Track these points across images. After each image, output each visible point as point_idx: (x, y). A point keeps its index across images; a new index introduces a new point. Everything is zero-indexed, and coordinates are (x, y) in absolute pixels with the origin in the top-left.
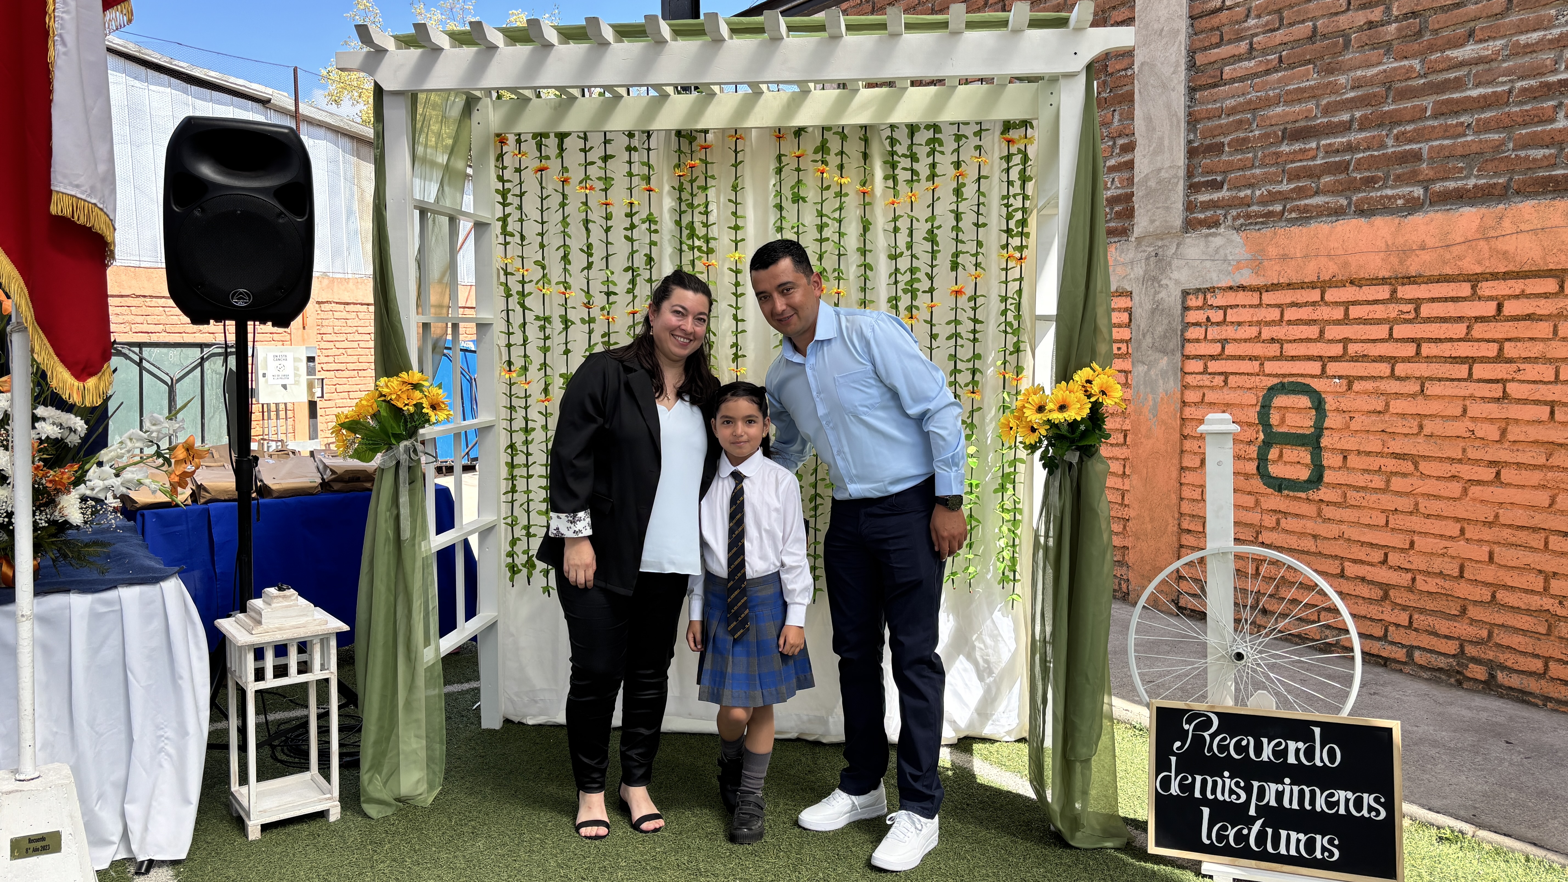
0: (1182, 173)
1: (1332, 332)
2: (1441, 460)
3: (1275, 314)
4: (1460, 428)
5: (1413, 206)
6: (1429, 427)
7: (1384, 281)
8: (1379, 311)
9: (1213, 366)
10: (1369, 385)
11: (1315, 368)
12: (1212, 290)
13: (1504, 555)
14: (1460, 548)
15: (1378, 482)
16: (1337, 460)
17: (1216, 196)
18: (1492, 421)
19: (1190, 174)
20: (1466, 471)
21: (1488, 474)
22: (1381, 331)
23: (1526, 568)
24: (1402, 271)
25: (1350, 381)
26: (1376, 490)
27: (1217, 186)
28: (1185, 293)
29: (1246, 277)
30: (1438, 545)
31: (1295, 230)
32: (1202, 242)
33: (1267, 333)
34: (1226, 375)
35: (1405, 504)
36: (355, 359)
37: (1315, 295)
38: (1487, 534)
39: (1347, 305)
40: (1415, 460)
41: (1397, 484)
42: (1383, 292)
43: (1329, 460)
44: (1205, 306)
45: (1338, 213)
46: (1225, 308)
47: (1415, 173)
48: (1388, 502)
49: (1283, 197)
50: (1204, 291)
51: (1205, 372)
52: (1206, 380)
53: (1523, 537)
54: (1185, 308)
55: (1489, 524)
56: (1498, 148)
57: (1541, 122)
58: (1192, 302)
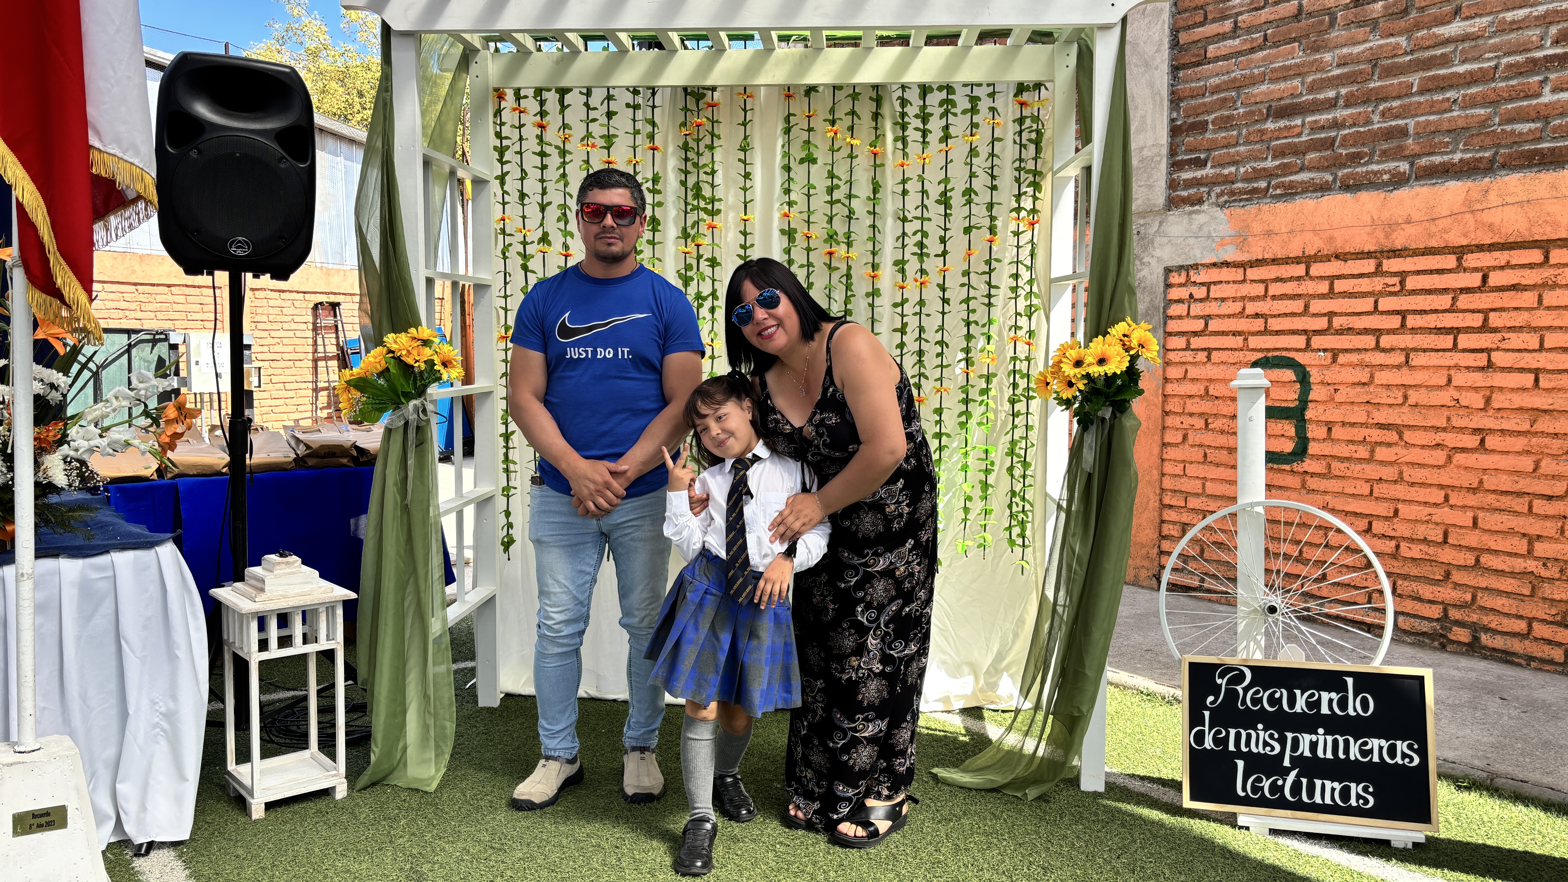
0: (1165, 151)
1: (1317, 306)
2: (1425, 428)
3: (1259, 289)
4: (1445, 397)
5: (1398, 181)
6: (1414, 397)
7: (1369, 255)
8: (1365, 285)
9: (1196, 342)
10: (1354, 358)
11: (1299, 341)
12: (1195, 267)
13: (1488, 520)
14: (1445, 515)
15: (1362, 452)
16: (1321, 432)
17: (1199, 174)
18: (1476, 389)
19: (1173, 152)
20: (1451, 439)
21: (1472, 441)
22: (1367, 304)
23: (1510, 532)
24: (1388, 245)
25: (1335, 353)
26: (1360, 460)
27: (1200, 164)
28: (1168, 271)
29: (1231, 254)
30: (1422, 512)
31: (1280, 206)
32: (1185, 220)
33: (1251, 308)
34: (1209, 350)
35: (1389, 473)
36: (291, 349)
37: (1300, 270)
38: (1472, 500)
39: (1332, 279)
40: (1399, 429)
41: (1382, 453)
42: (1369, 266)
43: (1314, 431)
44: (1188, 282)
45: (1323, 188)
46: (1208, 285)
47: (1401, 148)
48: (1372, 471)
49: (1268, 174)
50: (1187, 268)
51: (1188, 348)
52: (1188, 356)
53: (1506, 502)
54: (1168, 286)
55: (1473, 490)
56: (1484, 122)
57: (1527, 97)
58: (1175, 279)
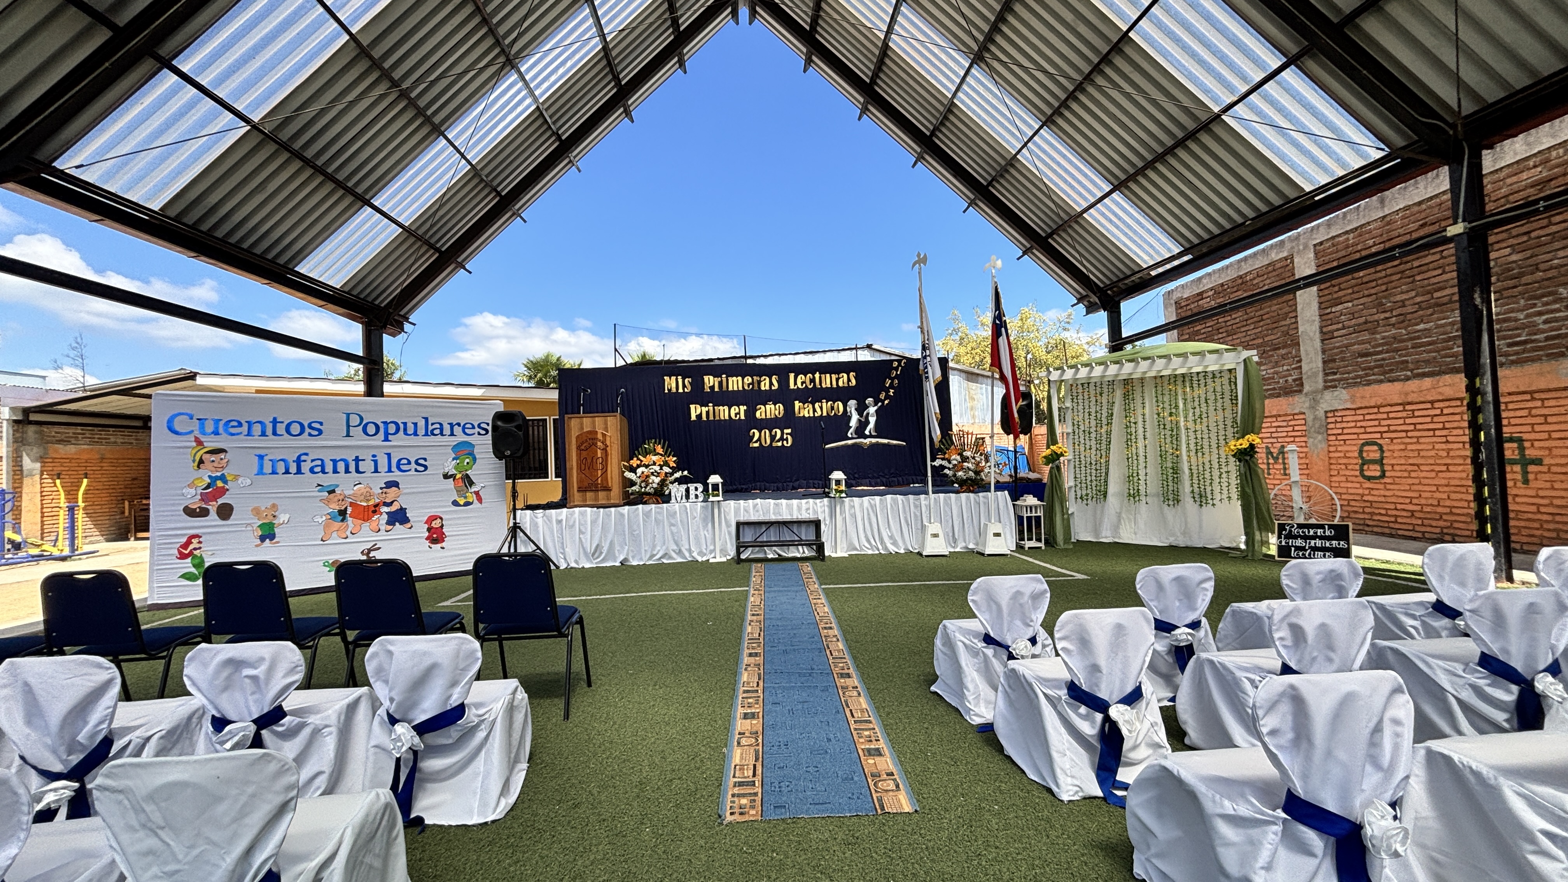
0: (1321, 369)
1: (1384, 423)
2: (1427, 465)
3: (1361, 418)
4: (1432, 453)
5: (1408, 379)
6: (1422, 454)
7: (1400, 404)
8: (1400, 415)
9: (1339, 437)
10: (1399, 441)
11: (1378, 436)
12: (1337, 410)
13: (1453, 496)
14: (1438, 495)
15: (1406, 474)
16: (1390, 468)
17: (1335, 377)
18: (1443, 450)
19: (1324, 370)
20: (1437, 468)
21: (1444, 468)
22: (1401, 421)
23: (1461, 500)
24: (1406, 400)
25: (1392, 439)
26: (1405, 477)
27: (1335, 374)
28: (1326, 412)
29: (1349, 406)
30: (1429, 495)
31: (1366, 388)
32: (1331, 394)
33: (1359, 424)
34: (1345, 440)
35: (1417, 481)
37: (1376, 410)
38: (1446, 489)
39: (1388, 413)
40: (1418, 465)
41: (1413, 474)
42: (1400, 408)
43: (1386, 468)
44: (1334, 416)
45: (1381, 381)
46: (1342, 416)
47: (1407, 367)
48: (1410, 481)
49: (1361, 377)
50: (1334, 411)
51: (1337, 440)
52: (1337, 443)
53: (1458, 489)
54: (1327, 417)
55: (1446, 486)
56: (1435, 358)
57: (1449, 349)
58: (1329, 415)
